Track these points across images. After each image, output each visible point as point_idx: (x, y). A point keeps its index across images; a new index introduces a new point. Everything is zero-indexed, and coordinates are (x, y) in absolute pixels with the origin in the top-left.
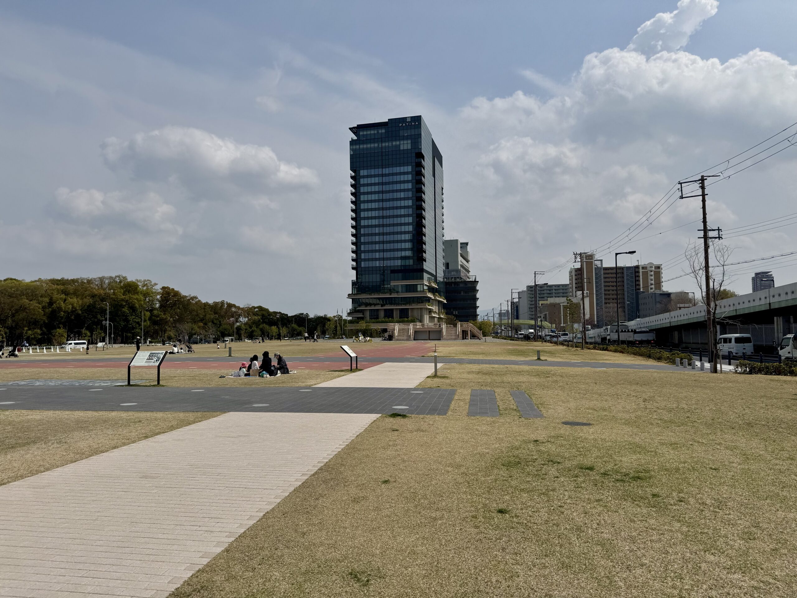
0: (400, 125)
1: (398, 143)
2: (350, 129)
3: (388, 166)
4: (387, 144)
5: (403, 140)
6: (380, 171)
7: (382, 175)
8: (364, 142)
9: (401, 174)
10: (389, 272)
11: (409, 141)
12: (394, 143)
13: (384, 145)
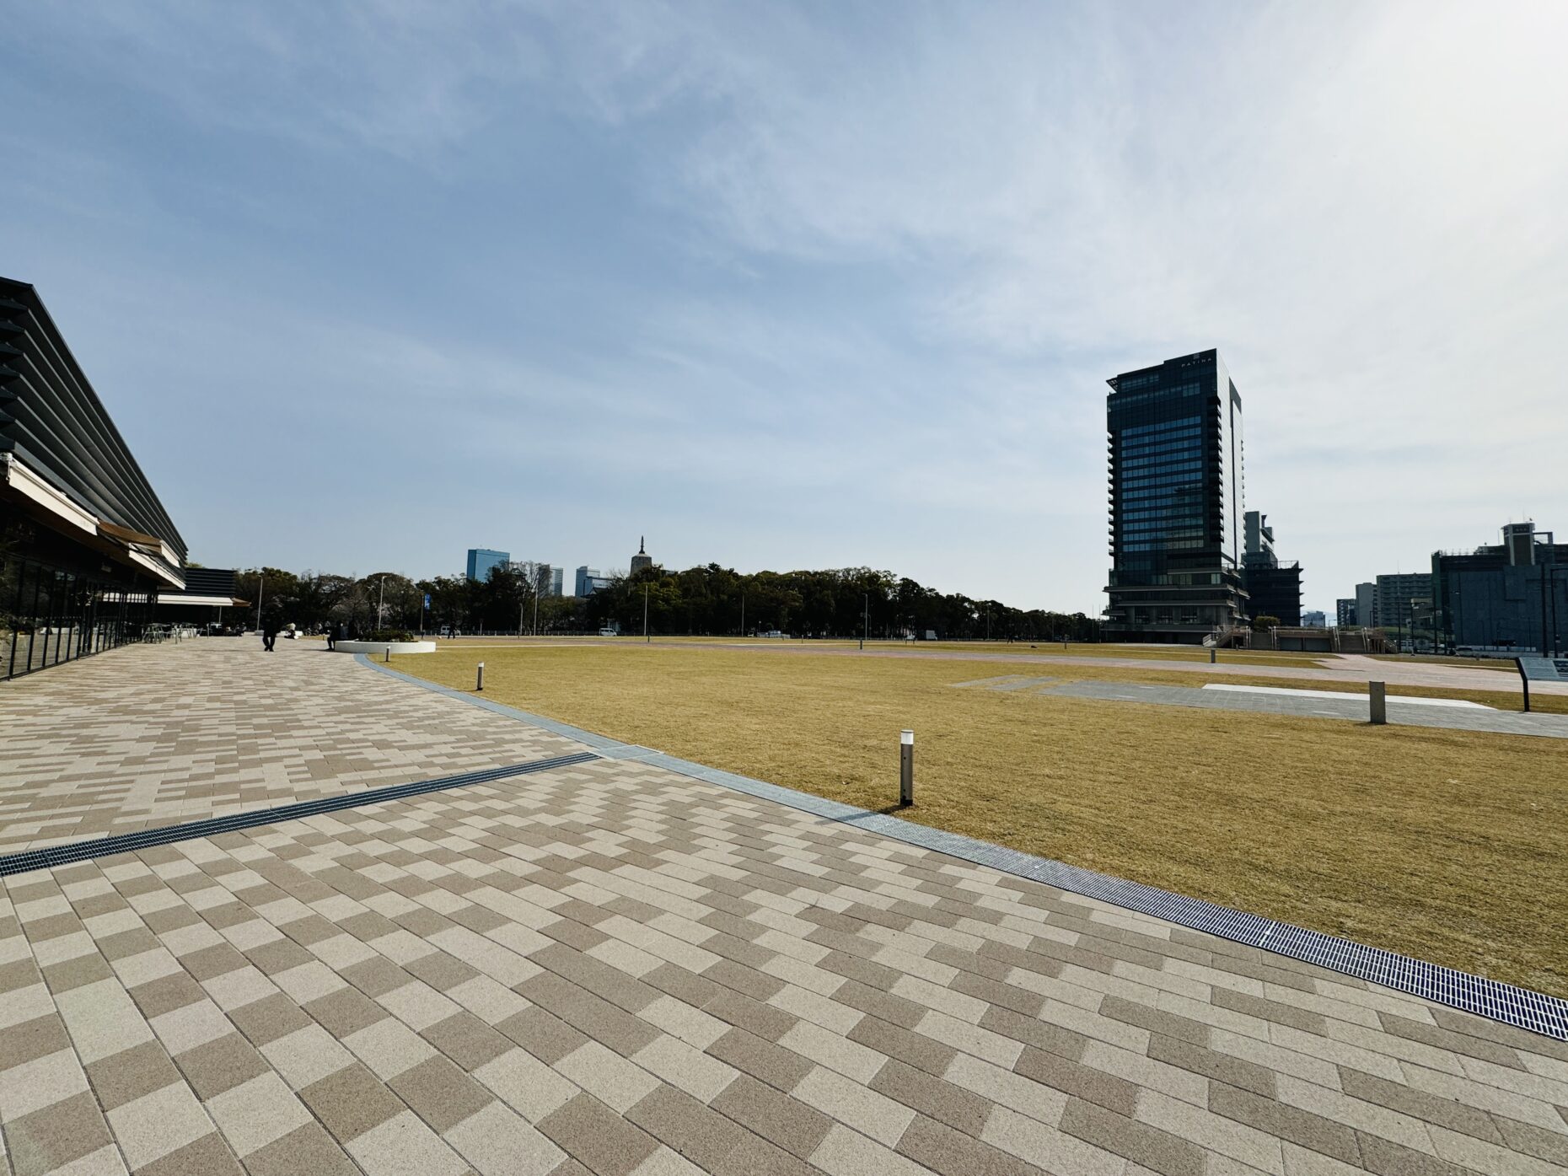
0: (1183, 365)
1: (1179, 389)
2: (1108, 381)
3: (1163, 420)
4: (1162, 393)
5: (1188, 384)
6: (1151, 428)
7: (1155, 433)
8: (1126, 395)
9: (1183, 428)
10: (1165, 557)
11: (1197, 385)
12: (1173, 390)
13: (1157, 394)
